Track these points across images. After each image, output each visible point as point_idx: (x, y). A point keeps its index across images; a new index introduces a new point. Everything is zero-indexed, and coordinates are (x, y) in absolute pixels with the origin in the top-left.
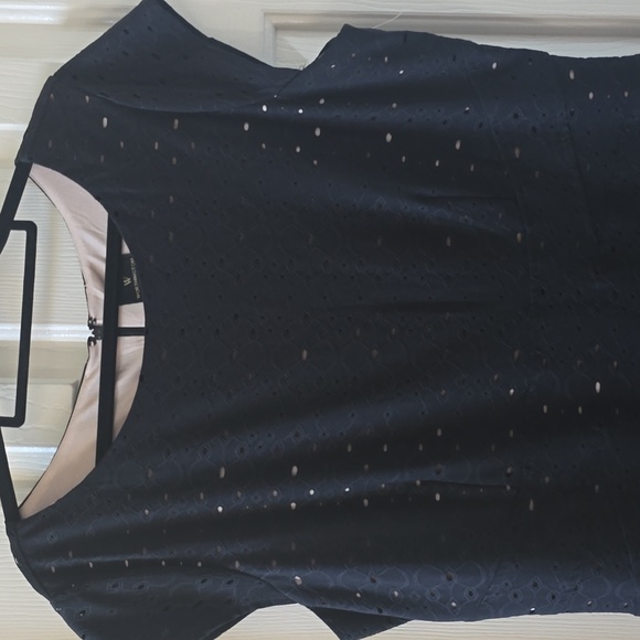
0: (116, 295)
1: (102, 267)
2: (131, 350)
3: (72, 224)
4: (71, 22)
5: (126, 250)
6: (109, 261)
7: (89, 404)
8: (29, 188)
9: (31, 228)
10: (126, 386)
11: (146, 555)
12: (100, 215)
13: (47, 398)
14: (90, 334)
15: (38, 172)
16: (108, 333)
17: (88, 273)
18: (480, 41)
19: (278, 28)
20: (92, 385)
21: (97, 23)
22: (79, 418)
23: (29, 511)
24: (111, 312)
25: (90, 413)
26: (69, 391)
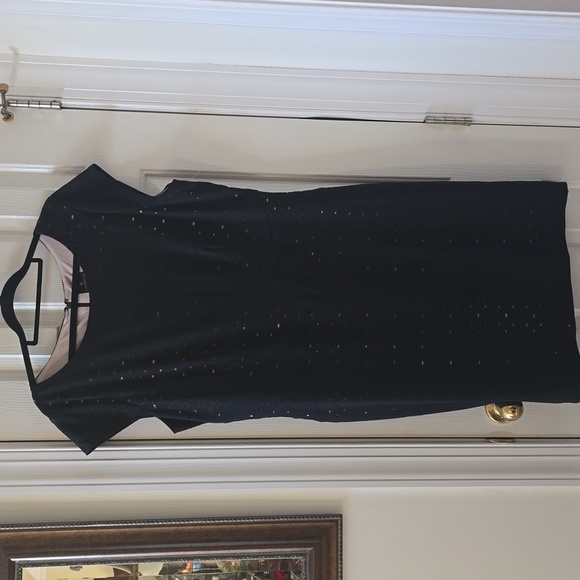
0: (77, 289)
1: (71, 278)
2: (84, 313)
3: (58, 260)
4: (56, 172)
5: (81, 270)
6: (73, 275)
7: (66, 335)
8: (39, 244)
9: (40, 261)
10: (81, 328)
11: (90, 397)
12: (70, 256)
13: (47, 334)
14: (65, 306)
15: (43, 238)
16: (73, 306)
17: (64, 280)
18: (230, 184)
19: (147, 175)
20: (67, 327)
21: (68, 173)
22: (60, 342)
23: (39, 381)
24: (75, 296)
25: (65, 339)
26: (55, 331)
